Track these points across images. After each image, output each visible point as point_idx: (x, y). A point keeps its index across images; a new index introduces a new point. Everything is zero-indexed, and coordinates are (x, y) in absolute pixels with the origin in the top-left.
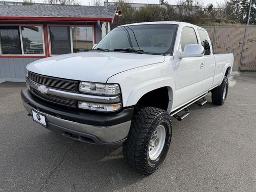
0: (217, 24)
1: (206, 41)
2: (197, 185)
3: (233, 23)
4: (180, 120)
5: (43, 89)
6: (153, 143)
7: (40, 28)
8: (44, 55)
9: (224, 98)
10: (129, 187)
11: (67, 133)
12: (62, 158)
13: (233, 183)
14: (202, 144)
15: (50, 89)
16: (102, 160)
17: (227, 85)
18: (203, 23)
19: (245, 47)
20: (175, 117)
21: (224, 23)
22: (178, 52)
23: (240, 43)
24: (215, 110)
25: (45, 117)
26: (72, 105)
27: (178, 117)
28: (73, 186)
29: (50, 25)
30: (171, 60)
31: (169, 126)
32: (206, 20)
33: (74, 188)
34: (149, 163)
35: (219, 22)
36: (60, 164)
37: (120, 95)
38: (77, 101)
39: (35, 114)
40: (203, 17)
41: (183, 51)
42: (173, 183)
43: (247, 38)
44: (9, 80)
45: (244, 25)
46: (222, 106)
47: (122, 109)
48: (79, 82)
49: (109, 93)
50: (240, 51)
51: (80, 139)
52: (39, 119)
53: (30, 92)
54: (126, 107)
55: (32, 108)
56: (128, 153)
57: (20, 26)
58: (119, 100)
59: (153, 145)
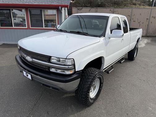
0: (134, 6)
1: (125, 20)
2: (116, 112)
3: (144, 5)
4: (108, 73)
5: (29, 58)
6: (92, 89)
7: (23, 10)
8: (27, 27)
9: (135, 56)
10: (79, 113)
11: (43, 85)
12: (40, 96)
13: (136, 111)
14: (121, 86)
15: (33, 59)
16: (63, 97)
17: (137, 48)
18: (125, 5)
19: (150, 22)
20: (106, 72)
21: (138, 5)
22: (108, 34)
23: (147, 19)
24: (129, 64)
25: (31, 75)
26: (46, 69)
27: (107, 72)
28: (48, 112)
29: (29, 9)
30: (104, 39)
31: (102, 78)
32: (127, 3)
33: (48, 114)
34: (90, 100)
35: (135, 4)
36: (39, 99)
37: (74, 65)
38: (49, 67)
39: (25, 73)
40: (125, 1)
41: (111, 33)
42: (103, 111)
43: (152, 15)
44: (6, 42)
45: (150, 7)
46: (134, 61)
47: (75, 72)
48: (51, 57)
49: (68, 64)
50: (147, 24)
51: (51, 88)
52: (27, 76)
53: (20, 58)
54: (77, 71)
55: (23, 69)
56: (78, 95)
57: (11, 9)
58: (73, 67)
59: (93, 89)
